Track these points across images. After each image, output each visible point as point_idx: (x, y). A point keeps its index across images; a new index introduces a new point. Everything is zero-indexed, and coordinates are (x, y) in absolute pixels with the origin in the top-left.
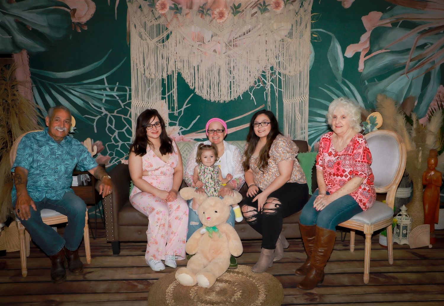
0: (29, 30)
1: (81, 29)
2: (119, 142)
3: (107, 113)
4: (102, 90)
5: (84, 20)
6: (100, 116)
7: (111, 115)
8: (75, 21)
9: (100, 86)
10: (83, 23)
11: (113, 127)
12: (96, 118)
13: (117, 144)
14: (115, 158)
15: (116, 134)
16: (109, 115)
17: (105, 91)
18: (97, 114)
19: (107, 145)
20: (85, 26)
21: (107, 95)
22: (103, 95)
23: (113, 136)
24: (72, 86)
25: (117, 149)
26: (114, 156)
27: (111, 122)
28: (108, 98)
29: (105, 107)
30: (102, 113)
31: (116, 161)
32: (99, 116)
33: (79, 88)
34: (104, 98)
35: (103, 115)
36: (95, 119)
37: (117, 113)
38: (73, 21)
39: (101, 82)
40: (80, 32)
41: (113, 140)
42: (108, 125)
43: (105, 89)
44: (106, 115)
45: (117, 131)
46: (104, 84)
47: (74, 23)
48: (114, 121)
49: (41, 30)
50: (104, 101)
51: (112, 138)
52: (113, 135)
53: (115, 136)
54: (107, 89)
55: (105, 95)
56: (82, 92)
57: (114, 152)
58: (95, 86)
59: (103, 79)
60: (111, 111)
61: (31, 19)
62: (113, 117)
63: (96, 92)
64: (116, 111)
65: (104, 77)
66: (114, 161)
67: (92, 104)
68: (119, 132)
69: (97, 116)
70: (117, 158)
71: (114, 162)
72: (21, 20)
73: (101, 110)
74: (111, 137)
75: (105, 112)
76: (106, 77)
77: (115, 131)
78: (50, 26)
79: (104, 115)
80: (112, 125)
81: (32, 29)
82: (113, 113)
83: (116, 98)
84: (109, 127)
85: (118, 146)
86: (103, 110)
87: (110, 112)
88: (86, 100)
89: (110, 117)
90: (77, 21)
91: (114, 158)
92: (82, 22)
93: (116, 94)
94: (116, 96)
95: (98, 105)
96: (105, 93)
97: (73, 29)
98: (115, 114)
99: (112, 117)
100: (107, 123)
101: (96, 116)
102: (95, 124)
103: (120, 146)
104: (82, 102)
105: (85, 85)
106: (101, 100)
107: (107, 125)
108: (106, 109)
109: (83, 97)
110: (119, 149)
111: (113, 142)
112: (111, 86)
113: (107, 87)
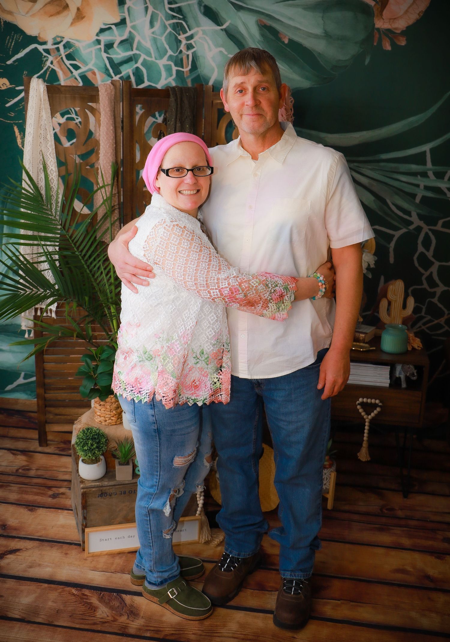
0: (283, 43)
1: (393, 44)
2: (437, 285)
3: (422, 224)
4: (419, 176)
5: (401, 25)
6: (406, 230)
7: (430, 230)
8: (383, 27)
9: (414, 167)
10: (398, 32)
11: (430, 254)
12: (397, 234)
13: (432, 290)
14: (425, 317)
15: (434, 269)
16: (426, 228)
17: (424, 179)
18: (400, 226)
19: (412, 291)
20: (401, 38)
21: (427, 188)
22: (418, 186)
23: (427, 274)
24: (356, 164)
25: (433, 300)
26: (423, 314)
27: (427, 243)
28: (429, 194)
29: (419, 211)
30: (411, 223)
31: (424, 324)
32: (404, 230)
33: (371, 169)
34: (420, 193)
35: (412, 227)
36: (393, 236)
37: (444, 225)
38: (377, 26)
39: (420, 159)
40: (388, 50)
41: (425, 282)
42: (421, 249)
43: (424, 175)
44: (419, 229)
45: (437, 264)
46: (424, 163)
47: (378, 29)
48: (434, 241)
49: (308, 43)
50: (418, 200)
51: (423, 278)
52: (426, 270)
53: (431, 273)
54: (430, 174)
55: (422, 187)
56: (375, 177)
57: (424, 305)
58: (404, 167)
59: (425, 152)
60: (430, 221)
61: (290, 19)
62: (433, 234)
63: (404, 178)
64: (441, 222)
65: (426, 148)
66: (420, 324)
67: (393, 204)
68: (440, 266)
69: (401, 229)
70: (429, 317)
71: (420, 327)
72: (269, 23)
73: (410, 216)
74: (423, 274)
75: (417, 222)
76: (432, 150)
77: (433, 263)
78: (327, 36)
79: (414, 229)
80: (428, 250)
81: (290, 40)
82: (435, 224)
83: (445, 194)
84: (422, 254)
85: (433, 295)
86: (414, 218)
87: (428, 224)
88: (382, 194)
89: (427, 234)
90: (387, 26)
91: (422, 318)
92: (396, 29)
93: (448, 186)
94: (446, 191)
95: (405, 205)
96: (422, 182)
97: (375, 44)
98: (439, 227)
99: (430, 234)
100: (417, 244)
101: (396, 229)
102: (392, 245)
103: (438, 294)
104: (372, 198)
105: (382, 164)
106: (414, 196)
107: (419, 248)
108: (421, 217)
109: (376, 188)
110: (435, 300)
111: (425, 286)
112: (439, 169)
113: (430, 170)
